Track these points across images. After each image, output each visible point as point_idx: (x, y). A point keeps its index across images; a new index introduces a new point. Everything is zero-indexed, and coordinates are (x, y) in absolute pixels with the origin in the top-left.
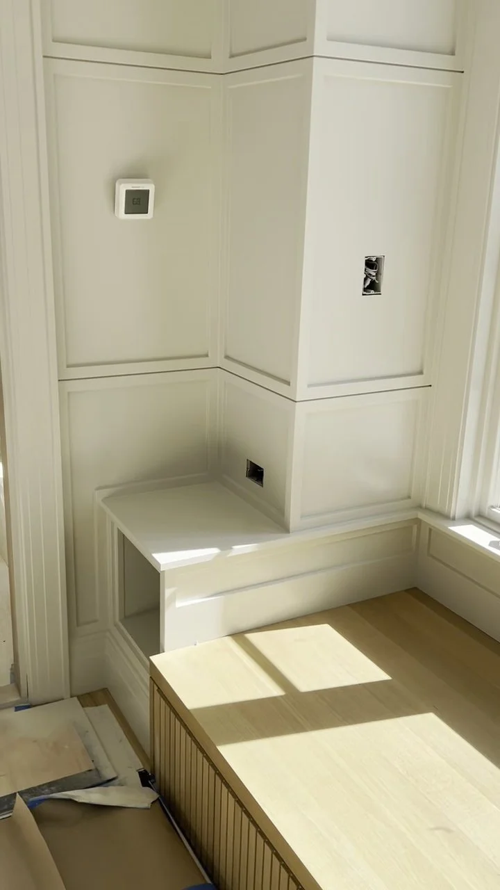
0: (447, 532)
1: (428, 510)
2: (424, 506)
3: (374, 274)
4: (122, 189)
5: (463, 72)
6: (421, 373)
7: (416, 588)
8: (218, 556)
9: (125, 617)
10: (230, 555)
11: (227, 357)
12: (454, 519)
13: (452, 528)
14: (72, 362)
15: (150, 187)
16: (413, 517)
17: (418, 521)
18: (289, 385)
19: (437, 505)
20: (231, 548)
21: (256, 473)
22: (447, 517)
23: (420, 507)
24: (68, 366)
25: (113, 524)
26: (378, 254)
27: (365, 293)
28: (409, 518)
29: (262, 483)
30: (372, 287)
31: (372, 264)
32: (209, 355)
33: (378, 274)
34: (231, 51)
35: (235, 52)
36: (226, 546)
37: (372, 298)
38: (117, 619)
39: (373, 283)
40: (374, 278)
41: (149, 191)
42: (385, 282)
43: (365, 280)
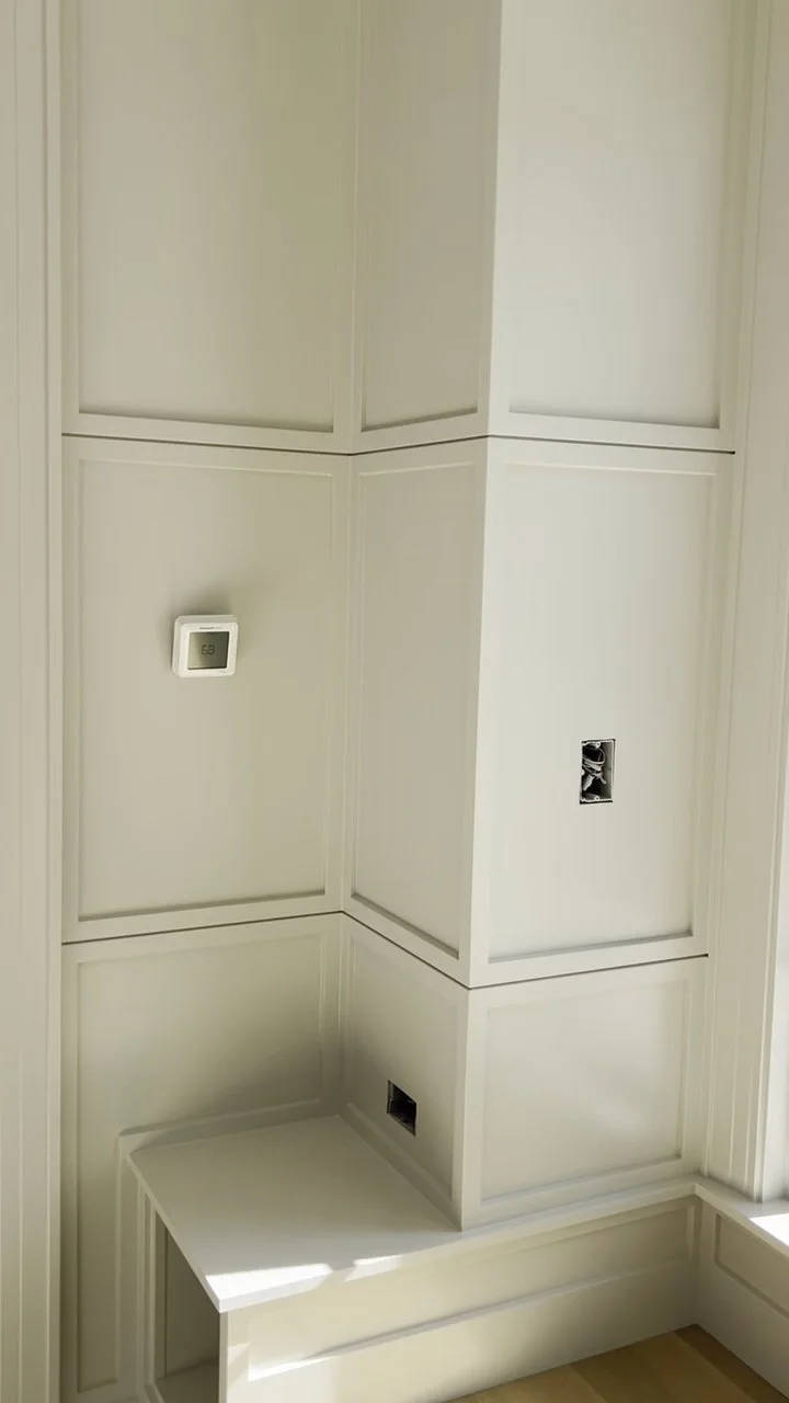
0: (748, 1227)
1: (713, 1180)
2: (705, 1171)
3: (599, 769)
4: (186, 632)
5: (734, 453)
6: (689, 933)
7: (695, 1328)
8: (328, 1281)
9: (166, 1375)
10: (348, 1279)
11: (356, 895)
12: (759, 1201)
13: (757, 1221)
14: (87, 911)
15: (231, 628)
16: (688, 1193)
17: (696, 1200)
18: (458, 958)
19: (729, 1174)
20: (353, 1265)
21: (403, 1107)
22: (746, 1196)
23: (698, 1174)
24: (82, 919)
25: (147, 1203)
26: (605, 737)
27: (584, 800)
28: (680, 1195)
29: (414, 1126)
30: (596, 789)
31: (594, 753)
32: (327, 892)
33: (605, 769)
34: (364, 419)
35: (370, 421)
36: (342, 1262)
37: (597, 808)
38: (151, 1380)
39: (596, 781)
40: (599, 775)
41: (228, 633)
42: (618, 782)
43: (584, 778)
